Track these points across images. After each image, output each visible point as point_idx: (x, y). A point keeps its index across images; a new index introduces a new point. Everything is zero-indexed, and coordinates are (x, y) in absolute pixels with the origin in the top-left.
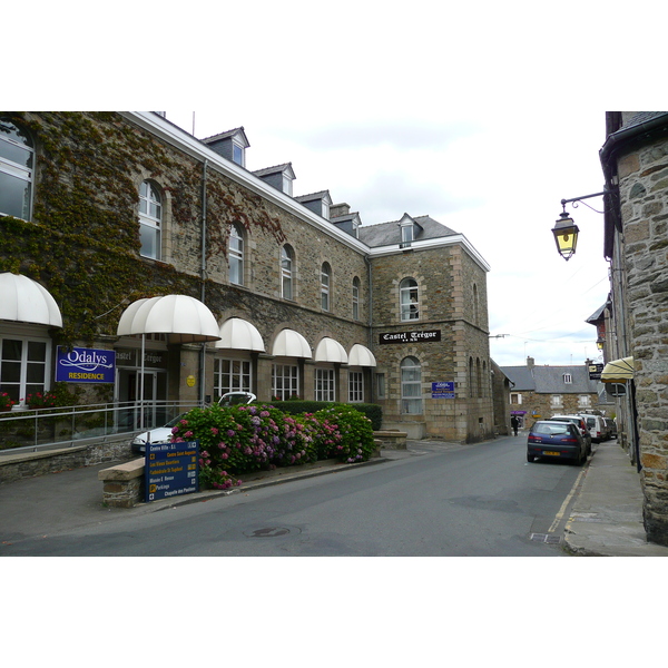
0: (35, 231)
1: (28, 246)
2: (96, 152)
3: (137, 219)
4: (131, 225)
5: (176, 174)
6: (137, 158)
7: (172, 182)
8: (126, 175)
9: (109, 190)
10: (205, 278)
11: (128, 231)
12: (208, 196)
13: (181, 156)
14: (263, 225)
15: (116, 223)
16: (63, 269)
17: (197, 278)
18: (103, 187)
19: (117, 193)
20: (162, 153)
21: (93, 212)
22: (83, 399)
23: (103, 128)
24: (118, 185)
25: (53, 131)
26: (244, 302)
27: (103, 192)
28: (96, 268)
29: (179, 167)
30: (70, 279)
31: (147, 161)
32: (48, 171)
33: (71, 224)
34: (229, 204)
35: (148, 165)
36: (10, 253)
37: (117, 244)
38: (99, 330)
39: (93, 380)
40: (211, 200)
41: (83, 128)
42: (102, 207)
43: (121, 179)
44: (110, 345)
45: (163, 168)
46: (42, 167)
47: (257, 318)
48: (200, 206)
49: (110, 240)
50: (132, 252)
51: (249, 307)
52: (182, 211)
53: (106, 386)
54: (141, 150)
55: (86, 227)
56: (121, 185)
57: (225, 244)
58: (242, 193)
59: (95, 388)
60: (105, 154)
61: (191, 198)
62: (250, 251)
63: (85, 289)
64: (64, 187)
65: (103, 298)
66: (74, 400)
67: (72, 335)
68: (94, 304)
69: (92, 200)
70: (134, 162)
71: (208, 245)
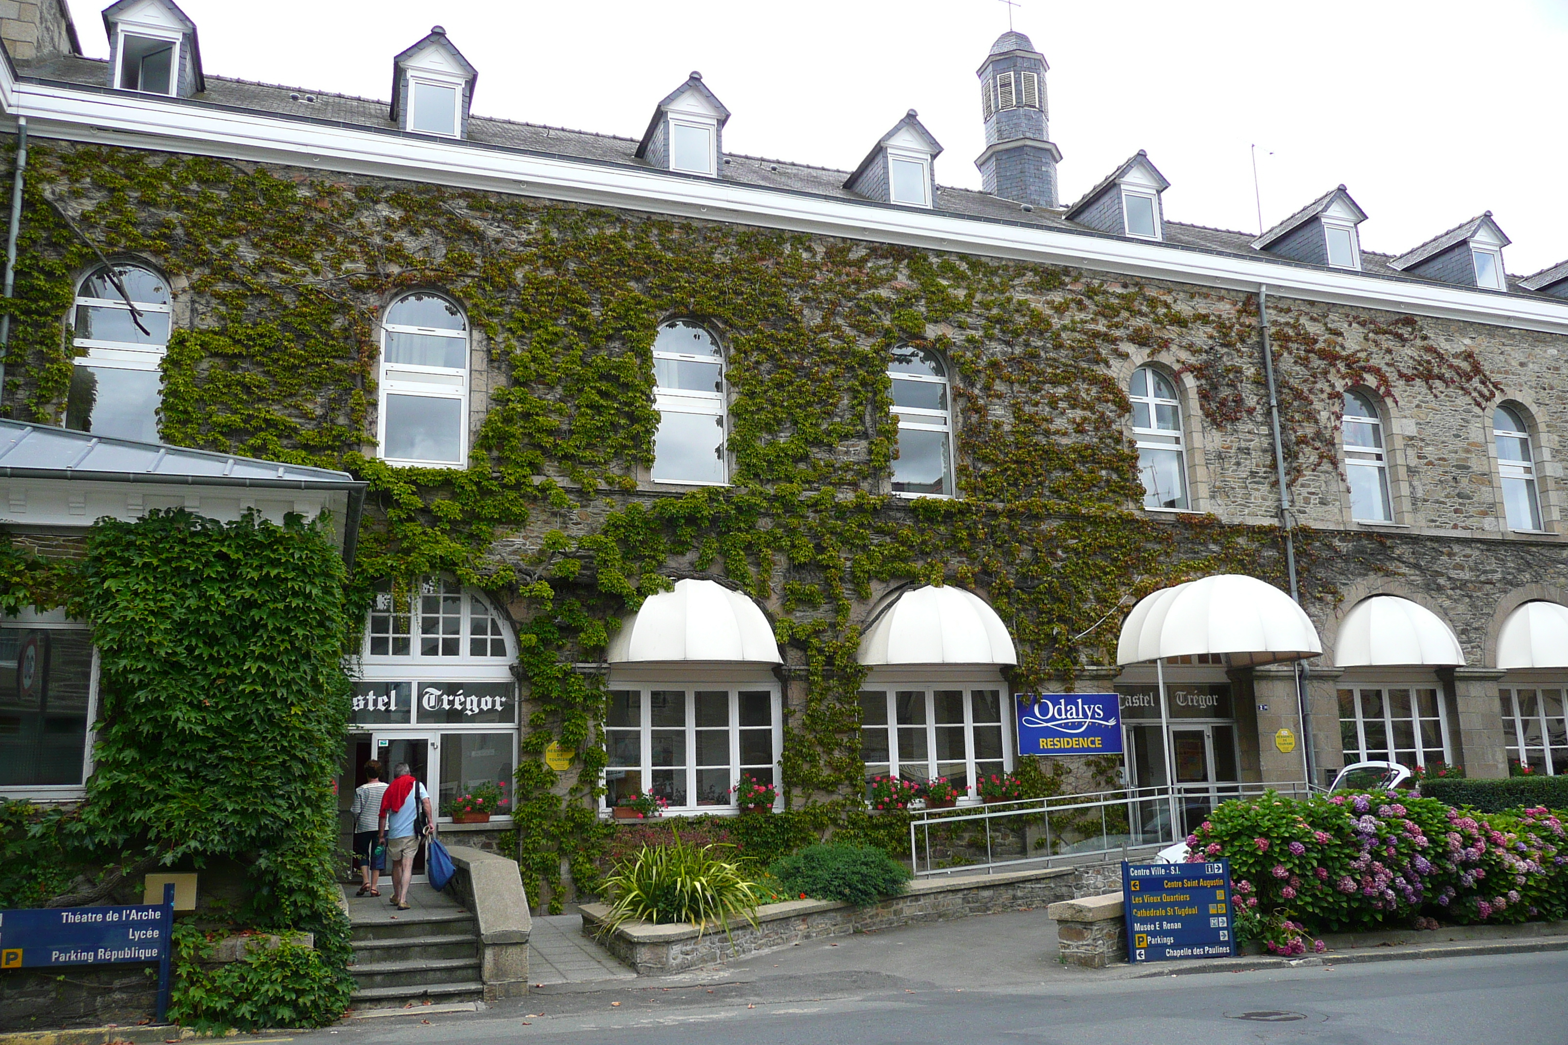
0: (960, 512)
1: (954, 536)
2: (1044, 348)
3: (1132, 443)
4: (1122, 458)
5: (1201, 336)
6: (1117, 333)
7: (1194, 353)
8: (1101, 370)
9: (1073, 407)
10: (1290, 525)
11: (1116, 470)
12: (1276, 357)
13: (1206, 296)
14: (1428, 377)
15: (1094, 462)
16: (1011, 564)
17: (1271, 529)
18: (1062, 405)
19: (1090, 407)
20: (1167, 305)
21: (1049, 454)
22: (1067, 784)
23: (1050, 303)
24: (1087, 392)
25: (970, 340)
26: (1399, 559)
27: (1063, 413)
28: (1066, 549)
29: (1204, 319)
30: (1024, 577)
31: (1138, 331)
32: (972, 408)
33: (1015, 484)
34: (1330, 357)
35: (1140, 339)
36: (928, 554)
37: (1100, 499)
38: (1083, 659)
39: (1083, 750)
40: (1287, 362)
41: (1017, 316)
42: (1065, 441)
43: (1094, 380)
44: (1107, 683)
45: (1171, 332)
46: (961, 403)
47: (1440, 588)
48: (1261, 382)
49: (1086, 494)
50: (1129, 508)
51: (1417, 566)
52: (1223, 403)
53: (1107, 760)
54: (1125, 314)
55: (1040, 483)
56: (1094, 391)
57: (1331, 443)
58: (1363, 324)
59: (1088, 764)
60: (1059, 347)
61: (1239, 371)
62: (1399, 443)
63: (1050, 591)
64: (997, 426)
65: (1085, 601)
66: (1052, 787)
67: (1036, 673)
68: (1069, 614)
69: (1047, 433)
70: (1114, 341)
71: (1291, 455)
